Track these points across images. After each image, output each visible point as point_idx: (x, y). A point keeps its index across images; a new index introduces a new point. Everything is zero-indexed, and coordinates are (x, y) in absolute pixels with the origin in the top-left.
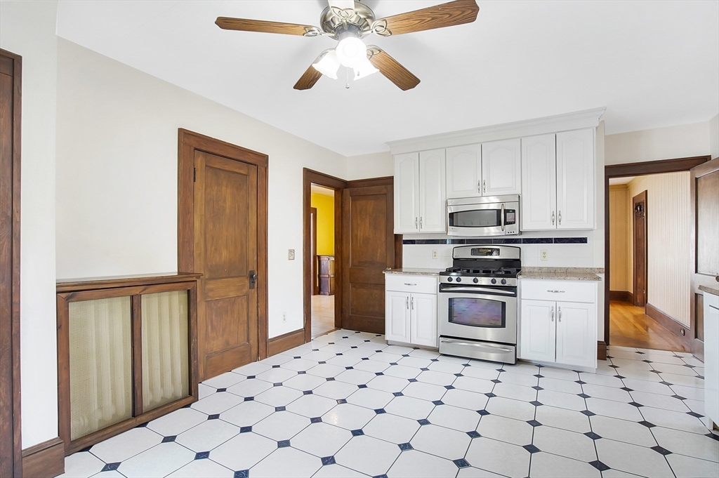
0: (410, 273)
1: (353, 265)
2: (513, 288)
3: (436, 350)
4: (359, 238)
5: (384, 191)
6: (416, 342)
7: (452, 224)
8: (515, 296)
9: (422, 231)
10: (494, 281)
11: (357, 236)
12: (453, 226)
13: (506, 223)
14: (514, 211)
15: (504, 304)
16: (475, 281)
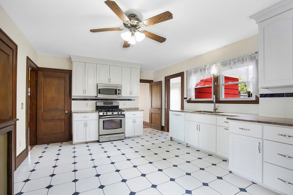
0: (86, 112)
1: (44, 111)
2: (124, 115)
3: (98, 141)
4: (48, 97)
5: (64, 76)
6: (88, 140)
7: (99, 93)
8: (124, 117)
9: (86, 95)
10: (118, 113)
11: (46, 96)
12: (100, 94)
13: (118, 94)
14: (120, 90)
15: (121, 120)
16: (113, 113)
